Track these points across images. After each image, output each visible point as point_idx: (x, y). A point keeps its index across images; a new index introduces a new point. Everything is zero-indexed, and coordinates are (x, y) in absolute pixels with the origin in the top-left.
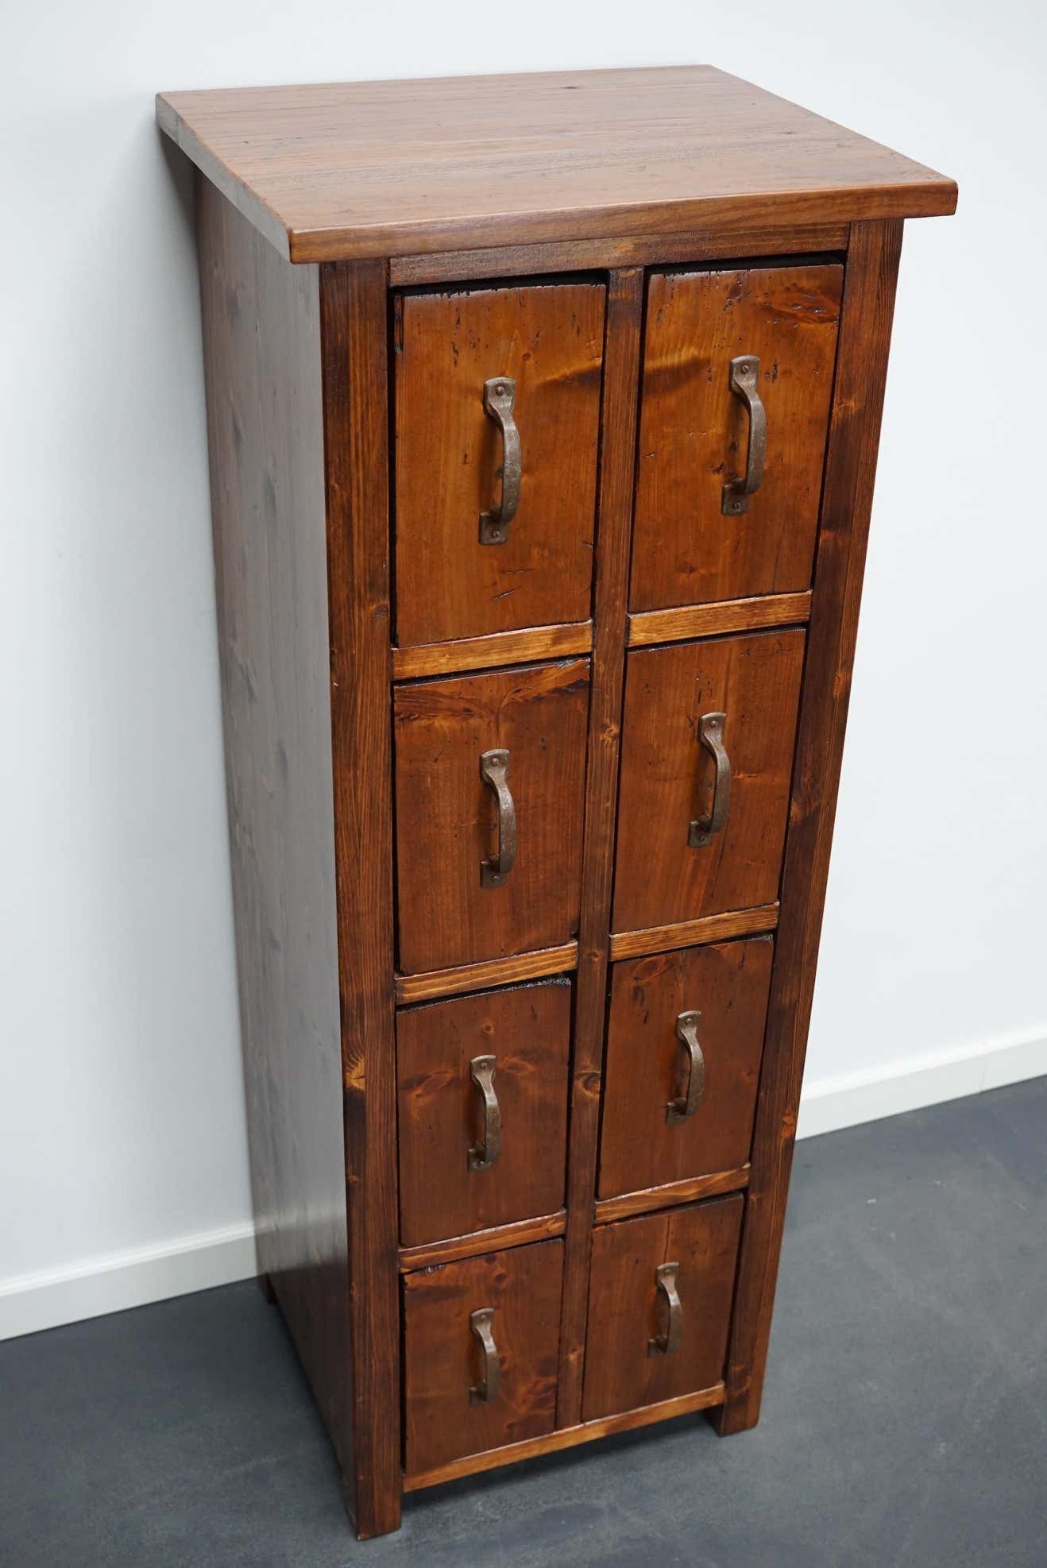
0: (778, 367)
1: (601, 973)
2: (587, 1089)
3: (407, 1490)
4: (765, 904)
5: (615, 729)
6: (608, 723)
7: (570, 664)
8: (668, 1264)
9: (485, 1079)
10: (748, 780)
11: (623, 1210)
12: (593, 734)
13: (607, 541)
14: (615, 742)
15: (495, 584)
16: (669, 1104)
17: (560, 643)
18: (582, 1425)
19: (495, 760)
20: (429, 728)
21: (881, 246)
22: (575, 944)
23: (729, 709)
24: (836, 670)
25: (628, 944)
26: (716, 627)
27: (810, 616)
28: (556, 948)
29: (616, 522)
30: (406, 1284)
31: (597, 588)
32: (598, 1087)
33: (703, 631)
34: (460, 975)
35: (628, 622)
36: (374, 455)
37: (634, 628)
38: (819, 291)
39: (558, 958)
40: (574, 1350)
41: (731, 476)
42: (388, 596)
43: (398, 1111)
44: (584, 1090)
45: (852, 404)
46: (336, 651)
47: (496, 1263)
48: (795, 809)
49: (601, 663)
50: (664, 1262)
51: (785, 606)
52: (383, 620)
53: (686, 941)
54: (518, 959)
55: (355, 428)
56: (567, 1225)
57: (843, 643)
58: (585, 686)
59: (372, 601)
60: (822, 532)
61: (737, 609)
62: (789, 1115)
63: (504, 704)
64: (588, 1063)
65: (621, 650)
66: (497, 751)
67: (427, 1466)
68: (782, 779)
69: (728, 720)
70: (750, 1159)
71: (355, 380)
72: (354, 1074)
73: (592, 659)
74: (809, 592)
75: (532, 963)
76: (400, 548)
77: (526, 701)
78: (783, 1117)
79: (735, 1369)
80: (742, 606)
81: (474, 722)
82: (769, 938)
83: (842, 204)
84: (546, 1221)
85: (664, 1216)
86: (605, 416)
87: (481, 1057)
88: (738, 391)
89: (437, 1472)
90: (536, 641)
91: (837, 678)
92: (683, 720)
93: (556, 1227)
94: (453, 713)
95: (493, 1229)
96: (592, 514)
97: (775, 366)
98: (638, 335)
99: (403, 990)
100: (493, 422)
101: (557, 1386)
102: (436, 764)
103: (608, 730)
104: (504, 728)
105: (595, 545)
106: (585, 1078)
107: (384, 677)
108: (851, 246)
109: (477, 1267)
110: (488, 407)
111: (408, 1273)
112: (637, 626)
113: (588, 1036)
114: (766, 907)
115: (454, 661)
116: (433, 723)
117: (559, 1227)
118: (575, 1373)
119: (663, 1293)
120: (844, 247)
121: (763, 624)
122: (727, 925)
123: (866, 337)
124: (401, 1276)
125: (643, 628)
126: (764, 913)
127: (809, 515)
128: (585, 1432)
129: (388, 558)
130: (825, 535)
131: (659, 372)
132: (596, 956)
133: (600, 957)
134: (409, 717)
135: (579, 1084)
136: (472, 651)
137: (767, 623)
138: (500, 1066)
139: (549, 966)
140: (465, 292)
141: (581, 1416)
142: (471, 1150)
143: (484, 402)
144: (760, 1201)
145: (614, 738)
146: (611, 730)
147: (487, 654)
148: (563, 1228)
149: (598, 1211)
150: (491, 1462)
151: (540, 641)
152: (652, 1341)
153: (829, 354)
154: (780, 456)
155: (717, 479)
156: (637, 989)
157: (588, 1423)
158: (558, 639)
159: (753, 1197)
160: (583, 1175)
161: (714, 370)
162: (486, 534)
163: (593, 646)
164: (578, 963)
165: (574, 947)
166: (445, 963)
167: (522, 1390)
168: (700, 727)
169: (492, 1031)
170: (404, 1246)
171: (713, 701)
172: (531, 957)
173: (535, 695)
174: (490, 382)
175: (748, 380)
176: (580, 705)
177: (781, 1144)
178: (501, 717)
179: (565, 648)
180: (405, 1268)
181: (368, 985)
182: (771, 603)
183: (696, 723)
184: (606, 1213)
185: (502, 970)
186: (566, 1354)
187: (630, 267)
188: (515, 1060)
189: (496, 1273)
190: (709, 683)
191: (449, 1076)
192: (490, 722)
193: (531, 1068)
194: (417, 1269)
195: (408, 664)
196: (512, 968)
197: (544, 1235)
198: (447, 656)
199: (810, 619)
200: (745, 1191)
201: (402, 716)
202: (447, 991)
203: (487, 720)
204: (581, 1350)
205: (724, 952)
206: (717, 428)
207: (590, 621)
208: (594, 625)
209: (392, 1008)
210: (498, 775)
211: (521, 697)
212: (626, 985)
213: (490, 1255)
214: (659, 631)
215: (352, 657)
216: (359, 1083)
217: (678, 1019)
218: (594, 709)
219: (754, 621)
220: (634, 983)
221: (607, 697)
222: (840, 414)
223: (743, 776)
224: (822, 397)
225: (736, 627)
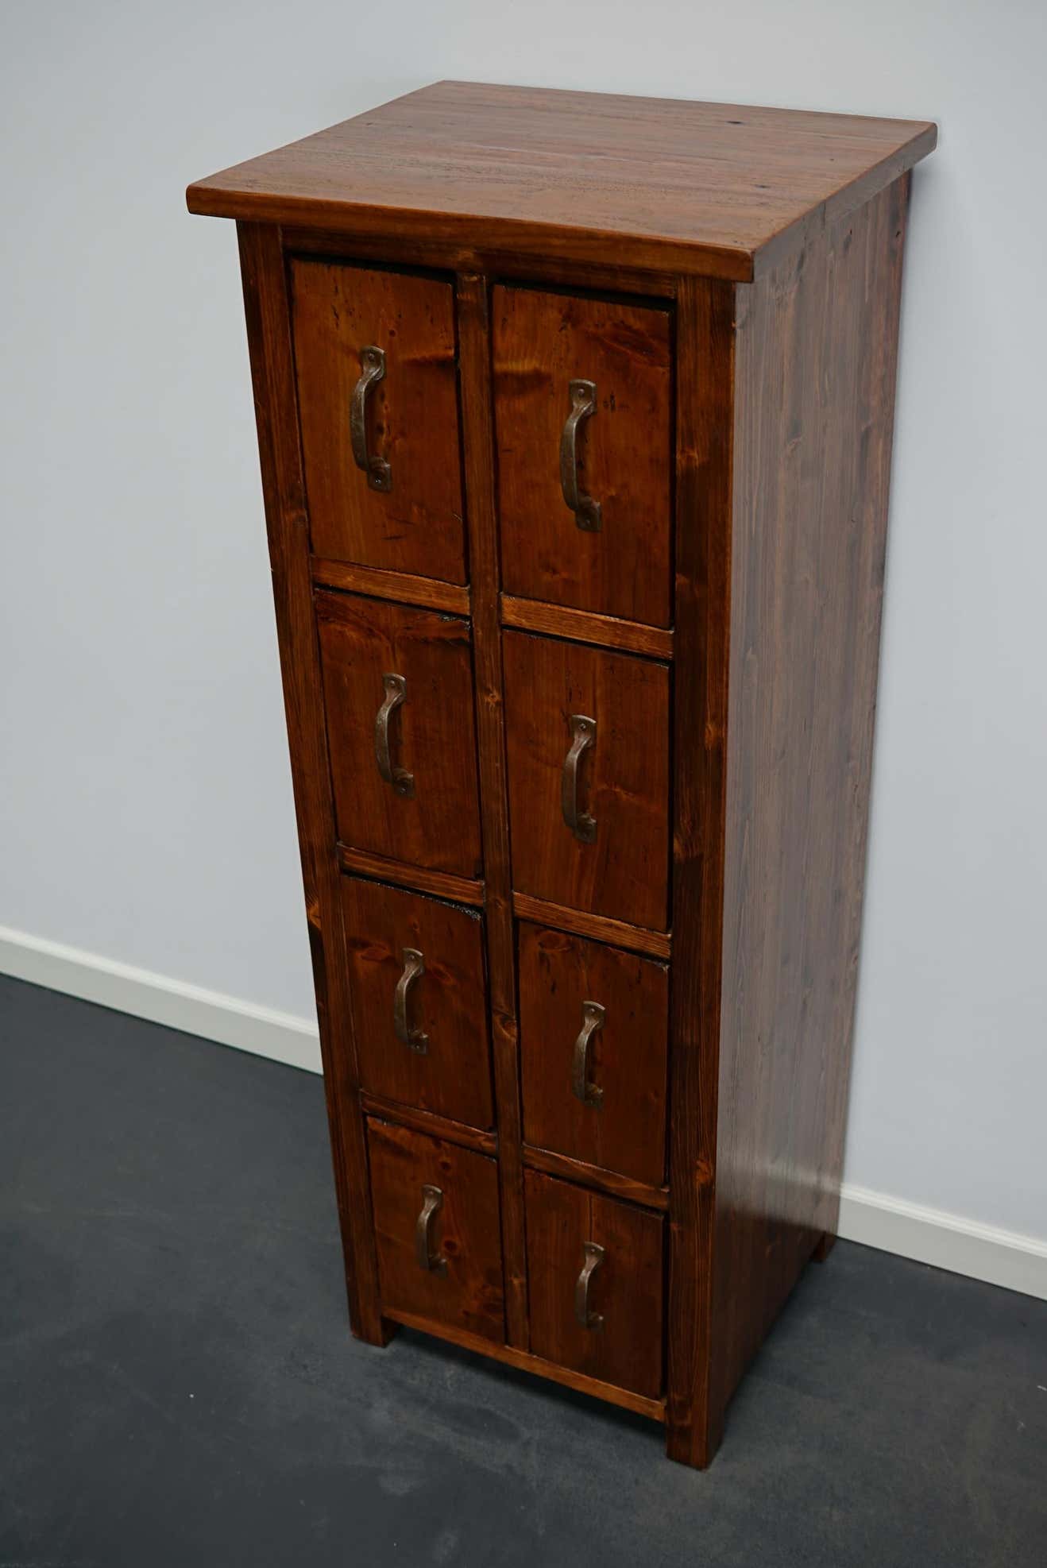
0: (616, 400)
1: (507, 924)
2: (504, 1027)
4: (657, 930)
5: (498, 696)
6: (491, 687)
7: (452, 621)
8: (595, 1245)
9: (409, 968)
10: (624, 796)
11: (549, 1166)
12: (479, 695)
13: (477, 520)
14: (498, 709)
15: (385, 527)
17: (441, 598)
18: (530, 1355)
19: (391, 682)
20: (342, 634)
21: (709, 304)
22: (482, 884)
23: (600, 720)
24: (706, 721)
25: (529, 907)
26: (580, 633)
27: (673, 656)
28: (465, 880)
29: (480, 503)
30: (368, 1123)
31: (472, 560)
32: (515, 1030)
34: (388, 866)
35: (500, 600)
36: (284, 387)
37: (505, 608)
38: (648, 333)
39: (469, 890)
40: (517, 1276)
42: (304, 510)
43: (349, 963)
44: (500, 1026)
45: (696, 455)
46: (270, 540)
47: (442, 1150)
48: (676, 846)
49: (479, 629)
50: (595, 1242)
51: (647, 637)
52: (302, 529)
53: (581, 930)
54: (433, 875)
56: (499, 1148)
57: (710, 696)
58: (467, 646)
59: (293, 509)
60: (677, 575)
61: (599, 624)
62: (703, 1161)
63: (396, 636)
64: (503, 1003)
65: (496, 625)
66: (394, 676)
68: (658, 809)
69: (599, 730)
70: (668, 1185)
71: (265, 320)
72: (314, 914)
73: (471, 623)
74: (671, 632)
75: (446, 884)
77: (417, 640)
78: (696, 1159)
79: (675, 1395)
80: (604, 622)
81: (376, 642)
82: (665, 967)
84: (480, 1135)
85: (586, 1193)
86: (463, 402)
87: (412, 950)
89: (407, 1315)
91: (706, 730)
92: (557, 713)
93: (489, 1144)
94: (359, 628)
96: (460, 489)
97: (613, 397)
98: (486, 340)
99: (345, 856)
101: (504, 1301)
102: (349, 667)
103: (491, 695)
104: (400, 656)
105: (465, 519)
106: (501, 1016)
107: (308, 580)
108: (680, 296)
109: (426, 1144)
110: (364, 369)
111: (369, 1115)
112: (508, 606)
113: (500, 977)
114: (658, 933)
115: (358, 583)
116: (345, 630)
117: (492, 1147)
118: (519, 1300)
120: (672, 296)
121: (627, 647)
123: (703, 392)
124: (364, 1114)
125: (512, 610)
126: (656, 939)
127: (660, 554)
128: (534, 1363)
129: (301, 477)
130: (682, 580)
131: (507, 375)
132: (501, 904)
133: (504, 907)
134: (326, 618)
135: (497, 1019)
136: (371, 579)
137: (630, 648)
138: (429, 967)
139: (461, 894)
141: (530, 1346)
143: (363, 365)
144: (681, 1233)
145: (497, 703)
146: (493, 697)
147: (384, 586)
148: (494, 1149)
149: (526, 1152)
150: (453, 1337)
151: (425, 590)
153: (664, 398)
156: (543, 956)
157: (538, 1358)
158: (439, 594)
159: (673, 1225)
160: (508, 1109)
161: (555, 385)
162: (372, 479)
163: (472, 611)
164: (485, 904)
165: (480, 886)
166: (373, 850)
167: (473, 1284)
168: (573, 725)
169: (418, 930)
170: (364, 1089)
171: (583, 704)
172: (444, 877)
173: (423, 637)
174: (367, 348)
176: (463, 662)
177: (697, 1186)
178: (396, 646)
179: (447, 604)
180: (367, 1108)
181: (317, 838)
182: (631, 629)
183: (570, 721)
184: (533, 1158)
185: (421, 878)
186: (509, 1275)
187: (474, 272)
188: (439, 967)
189: (442, 1159)
190: (577, 686)
191: (387, 953)
192: (388, 647)
193: (453, 981)
194: (375, 1115)
195: (324, 572)
196: (429, 879)
197: (477, 1146)
198: (352, 576)
199: (673, 659)
200: (664, 1214)
201: (322, 615)
203: (386, 645)
204: (523, 1280)
205: (621, 959)
207: (467, 588)
208: (470, 593)
209: (337, 868)
211: (411, 635)
212: (532, 948)
213: (436, 1139)
214: (528, 618)
215: (282, 551)
216: (316, 921)
217: (587, 1005)
218: (477, 672)
219: (618, 641)
220: (539, 948)
221: (487, 664)
222: (684, 462)
223: (618, 790)
224: (661, 439)
225: (599, 640)
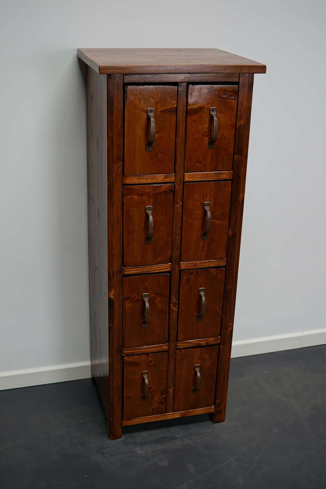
0: (222, 111)
1: (178, 273)
2: (174, 307)
3: (124, 425)
4: (223, 258)
5: (181, 204)
6: (179, 202)
7: (169, 185)
8: (197, 364)
9: (146, 299)
10: (217, 222)
11: (185, 346)
12: (175, 205)
13: (178, 153)
14: (181, 207)
15: (149, 161)
16: (197, 315)
17: (166, 179)
18: (173, 413)
19: (149, 208)
20: (132, 198)
21: (248, 81)
22: (171, 263)
23: (212, 202)
24: (240, 193)
25: (185, 265)
26: (207, 178)
27: (232, 178)
28: (165, 264)
29: (180, 148)
30: (124, 359)
31: (176, 165)
32: (177, 306)
33: (204, 179)
34: (140, 269)
35: (184, 175)
36: (119, 125)
37: (185, 177)
38: (232, 92)
39: (166, 267)
40: (171, 388)
41: (210, 138)
42: (122, 162)
43: (123, 306)
44: (173, 307)
45: (242, 122)
46: (109, 175)
47: (149, 357)
48: (230, 232)
49: (177, 185)
50: (196, 364)
51: (226, 174)
52: (121, 168)
53: (200, 266)
54: (155, 266)
55: (115, 118)
56: (169, 347)
57: (242, 186)
58: (173, 191)
59: (118, 163)
60: (235, 155)
61: (213, 174)
62: (231, 323)
63: (151, 193)
64: (174, 299)
65: (182, 183)
66: (150, 206)
67: (129, 419)
68: (226, 223)
69: (211, 204)
70: (220, 335)
71: (115, 106)
72: (111, 294)
73: (175, 184)
75: (159, 267)
76: (125, 149)
77: (157, 193)
78: (229, 323)
79: (218, 401)
81: (144, 198)
82: (224, 269)
83: (236, 68)
84: (163, 346)
85: (196, 349)
86: (178, 119)
87: (145, 294)
88: (211, 116)
89: (132, 421)
90: (160, 178)
91: (240, 196)
92: (199, 203)
93: (166, 348)
94: (138, 195)
95: (148, 346)
96: (174, 145)
97: (221, 110)
98: (186, 99)
99: (125, 271)
100: (149, 119)
101: (166, 398)
102: (133, 208)
103: (179, 204)
104: (152, 200)
105: (175, 153)
106: (173, 303)
107: (121, 184)
108: (240, 81)
109: (144, 357)
110: (148, 115)
111: (125, 356)
112: (186, 176)
113: (174, 291)
114: (223, 259)
115: (139, 181)
116: (133, 197)
117: (167, 348)
118: (171, 395)
119: (196, 373)
120: (238, 81)
121: (220, 179)
122: (211, 263)
123: (245, 104)
124: (123, 357)
125: (188, 177)
126: (222, 261)
127: (231, 150)
128: (174, 415)
129: (122, 152)
130: (236, 156)
131: (191, 109)
132: (176, 268)
133: (177, 268)
134: (127, 195)
135: (172, 305)
136: (144, 179)
137: (221, 179)
138: (150, 297)
139: (164, 269)
140: (142, 86)
141: (173, 410)
142: (142, 321)
143: (147, 114)
144: (223, 348)
146: (180, 204)
147: (147, 180)
148: (168, 348)
149: (177, 345)
150: (148, 420)
151: (161, 177)
152: (193, 388)
153: (235, 108)
154: (223, 134)
155: (206, 139)
156: (188, 279)
157: (175, 412)
158: (165, 178)
159: (221, 347)
160: (173, 333)
161: (205, 110)
162: (147, 148)
163: (175, 180)
164: (171, 269)
165: (170, 264)
166: (136, 265)
167: (156, 398)
168: (204, 205)
169: (148, 286)
170: (124, 348)
171: (207, 199)
172: (159, 266)
173: (159, 192)
174: (149, 109)
175: (214, 113)
176: (171, 196)
177: (229, 331)
178: (151, 197)
179: (167, 180)
180: (124, 354)
181: (116, 268)
182: (222, 173)
183: (203, 204)
184: (180, 346)
185: (151, 269)
186: (169, 389)
187: (184, 82)
188: (154, 296)
189: (149, 360)
190: (206, 193)
191: (137, 298)
192: (148, 198)
193: (159, 298)
194: (128, 355)
195: (127, 180)
196: (154, 268)
197: (162, 350)
198: (137, 179)
199: (232, 179)
200: (219, 345)
201: (125, 194)
202: (136, 273)
203: (147, 197)
204: (173, 388)
205: (212, 271)
206: (207, 125)
207: (174, 174)
208: (175, 175)
209: (121, 275)
210: (149, 212)
211: (156, 192)
212: (185, 278)
213: (147, 354)
214: (192, 178)
215: (113, 177)
216: (112, 297)
217: (199, 289)
218: (175, 198)
219: (217, 178)
220: (187, 277)
221: (178, 194)
222: (239, 124)
223: (215, 221)
224: (234, 119)
225: (212, 179)
